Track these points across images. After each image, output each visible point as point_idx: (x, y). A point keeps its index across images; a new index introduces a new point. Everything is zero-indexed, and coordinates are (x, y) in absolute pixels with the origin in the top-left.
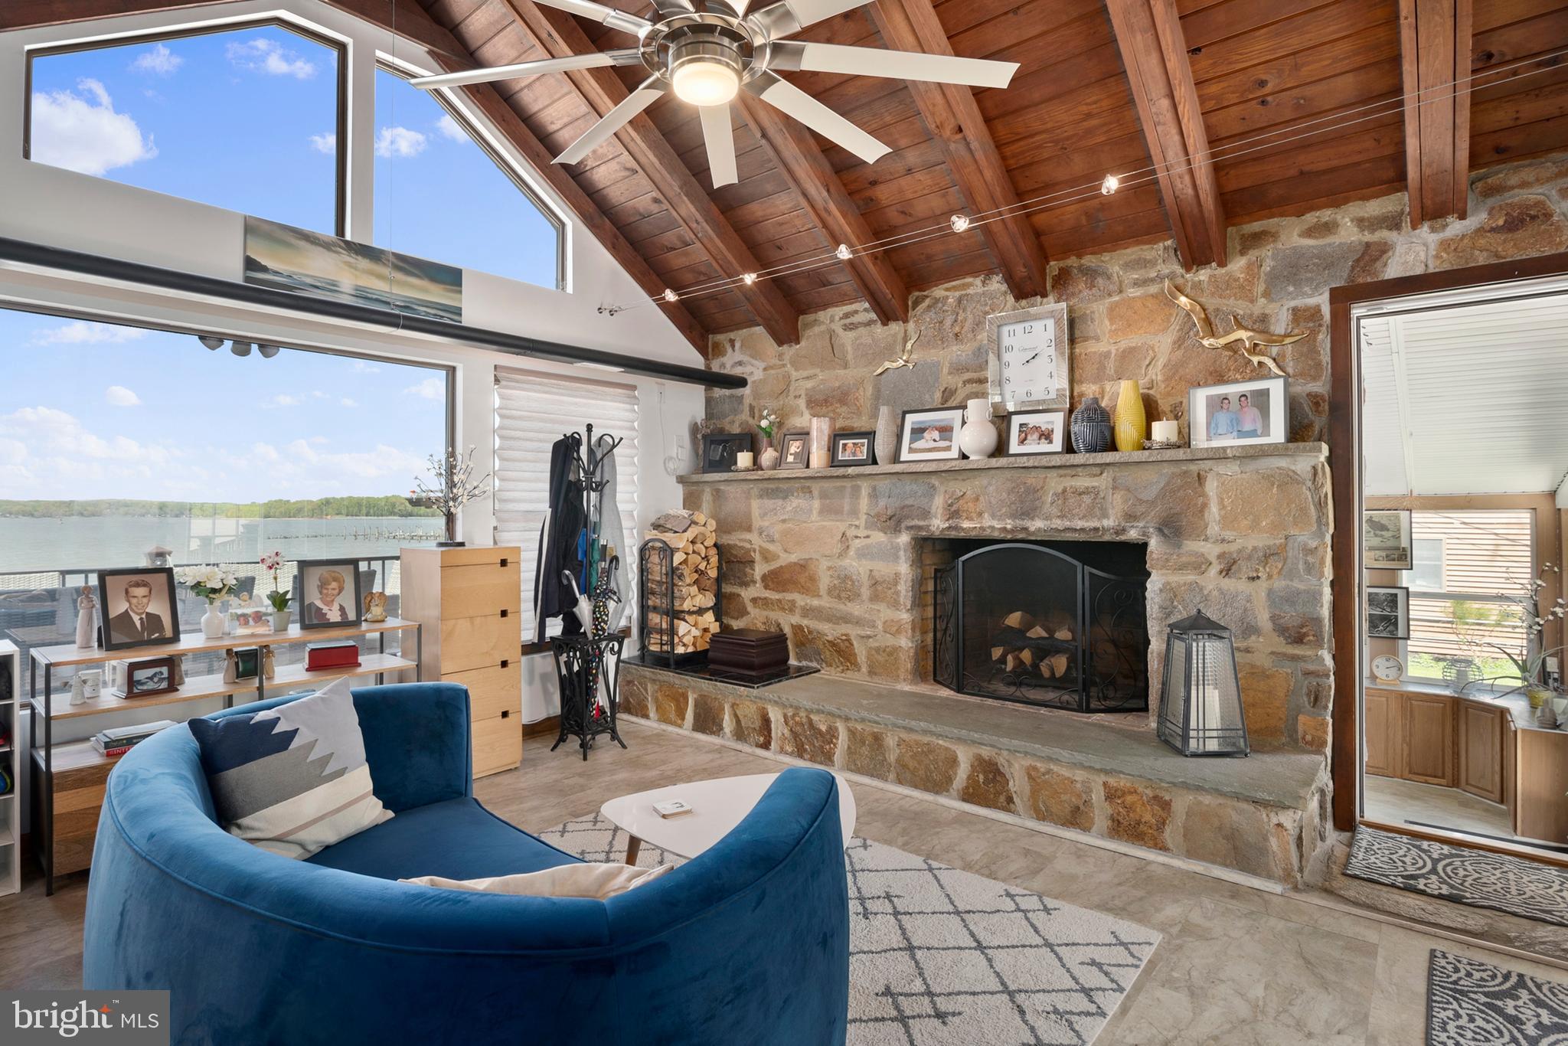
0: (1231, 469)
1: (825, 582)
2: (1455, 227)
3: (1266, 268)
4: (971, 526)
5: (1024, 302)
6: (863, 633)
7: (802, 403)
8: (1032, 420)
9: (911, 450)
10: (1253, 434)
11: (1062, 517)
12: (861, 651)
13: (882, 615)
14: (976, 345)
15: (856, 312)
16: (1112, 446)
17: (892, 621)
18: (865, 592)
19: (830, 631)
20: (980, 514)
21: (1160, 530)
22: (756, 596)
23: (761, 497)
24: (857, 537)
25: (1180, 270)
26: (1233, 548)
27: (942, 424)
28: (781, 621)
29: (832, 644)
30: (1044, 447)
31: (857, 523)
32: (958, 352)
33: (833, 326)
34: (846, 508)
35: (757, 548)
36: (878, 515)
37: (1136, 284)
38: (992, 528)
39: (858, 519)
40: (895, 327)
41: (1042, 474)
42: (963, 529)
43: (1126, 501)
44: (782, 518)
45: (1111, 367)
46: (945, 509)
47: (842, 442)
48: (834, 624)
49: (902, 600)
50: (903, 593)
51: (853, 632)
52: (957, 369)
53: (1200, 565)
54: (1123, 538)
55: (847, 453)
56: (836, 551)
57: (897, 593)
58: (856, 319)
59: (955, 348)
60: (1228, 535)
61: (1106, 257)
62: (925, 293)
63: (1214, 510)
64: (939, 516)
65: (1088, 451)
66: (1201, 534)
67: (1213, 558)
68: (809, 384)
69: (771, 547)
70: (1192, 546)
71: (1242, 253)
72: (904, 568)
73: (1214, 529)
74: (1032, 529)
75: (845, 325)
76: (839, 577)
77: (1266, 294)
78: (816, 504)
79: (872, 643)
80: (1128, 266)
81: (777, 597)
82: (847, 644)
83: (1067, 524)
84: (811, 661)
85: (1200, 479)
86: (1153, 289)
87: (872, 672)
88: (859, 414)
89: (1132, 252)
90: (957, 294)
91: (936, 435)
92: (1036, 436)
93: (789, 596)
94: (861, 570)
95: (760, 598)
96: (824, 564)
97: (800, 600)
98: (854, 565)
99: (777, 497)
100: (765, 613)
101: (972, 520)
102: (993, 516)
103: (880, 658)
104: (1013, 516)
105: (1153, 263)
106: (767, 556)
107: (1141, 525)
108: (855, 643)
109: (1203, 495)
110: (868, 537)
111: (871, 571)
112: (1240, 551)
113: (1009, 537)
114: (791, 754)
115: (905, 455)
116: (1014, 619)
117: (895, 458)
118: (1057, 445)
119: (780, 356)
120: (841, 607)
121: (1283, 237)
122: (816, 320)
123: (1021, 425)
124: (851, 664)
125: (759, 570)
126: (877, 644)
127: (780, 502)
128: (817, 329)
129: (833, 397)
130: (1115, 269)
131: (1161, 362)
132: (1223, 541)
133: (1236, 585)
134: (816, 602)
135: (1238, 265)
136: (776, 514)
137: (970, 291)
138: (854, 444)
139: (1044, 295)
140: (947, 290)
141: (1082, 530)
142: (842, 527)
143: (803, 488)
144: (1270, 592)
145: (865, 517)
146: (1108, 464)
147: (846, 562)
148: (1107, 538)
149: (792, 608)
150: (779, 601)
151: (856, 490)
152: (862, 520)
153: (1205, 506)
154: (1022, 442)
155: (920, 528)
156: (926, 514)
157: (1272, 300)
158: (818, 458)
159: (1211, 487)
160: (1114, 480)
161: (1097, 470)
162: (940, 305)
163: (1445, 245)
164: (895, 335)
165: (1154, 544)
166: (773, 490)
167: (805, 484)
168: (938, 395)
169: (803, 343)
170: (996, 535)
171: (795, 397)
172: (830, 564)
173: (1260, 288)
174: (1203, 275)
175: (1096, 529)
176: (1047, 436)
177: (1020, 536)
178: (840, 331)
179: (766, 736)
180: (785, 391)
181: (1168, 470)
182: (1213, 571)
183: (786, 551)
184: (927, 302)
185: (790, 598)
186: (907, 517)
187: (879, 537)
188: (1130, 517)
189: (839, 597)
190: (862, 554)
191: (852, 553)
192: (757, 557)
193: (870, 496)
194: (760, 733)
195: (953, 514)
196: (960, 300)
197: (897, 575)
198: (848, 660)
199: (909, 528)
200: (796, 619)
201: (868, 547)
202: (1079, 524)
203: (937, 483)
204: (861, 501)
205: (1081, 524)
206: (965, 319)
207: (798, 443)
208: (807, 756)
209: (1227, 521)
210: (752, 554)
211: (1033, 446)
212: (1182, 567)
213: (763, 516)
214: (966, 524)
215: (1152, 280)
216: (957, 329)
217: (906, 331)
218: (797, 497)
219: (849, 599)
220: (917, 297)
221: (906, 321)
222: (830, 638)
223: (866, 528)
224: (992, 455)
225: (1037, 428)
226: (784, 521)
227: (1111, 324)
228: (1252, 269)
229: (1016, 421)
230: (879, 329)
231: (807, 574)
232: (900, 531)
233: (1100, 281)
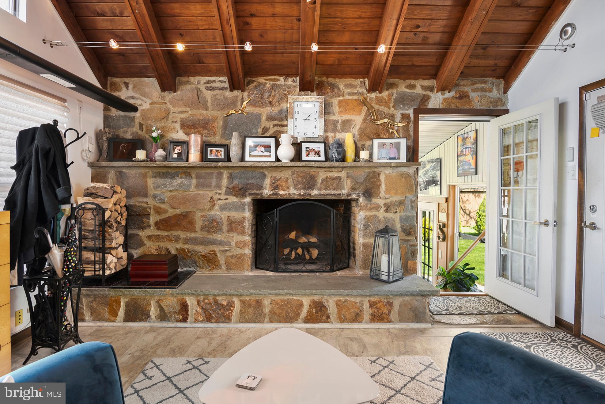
0: (389, 171)
1: (199, 223)
2: (448, 95)
3: (394, 97)
4: (284, 193)
5: (303, 93)
6: (223, 249)
7: (178, 126)
8: (311, 146)
9: (250, 156)
10: (394, 158)
11: (325, 189)
12: (222, 259)
13: (234, 239)
14: (279, 108)
15: (214, 81)
16: (344, 160)
17: (241, 241)
18: (225, 228)
19: (202, 250)
20: (288, 188)
21: (364, 194)
22: (150, 234)
23: (155, 177)
24: (220, 199)
25: (365, 92)
26: (388, 201)
27: (266, 144)
28: (170, 247)
29: (204, 256)
30: (317, 158)
31: (220, 192)
32: (273, 110)
33: (199, 86)
34: (214, 184)
35: (152, 207)
36: (234, 188)
37: (350, 94)
38: (294, 194)
39: (221, 190)
40: (236, 93)
41: (316, 170)
42: (280, 195)
43: (352, 183)
44: (170, 189)
45: (339, 126)
46: (271, 185)
47: (209, 149)
48: (205, 246)
49: (246, 231)
50: (247, 227)
51: (217, 249)
52: (270, 118)
53: (378, 208)
54: (350, 198)
55: (213, 155)
56: (207, 207)
57: (244, 227)
58: (214, 85)
59: (269, 108)
60: (388, 196)
61: (338, 80)
62: (254, 79)
63: (383, 187)
64: (268, 188)
65: (337, 161)
66: (377, 195)
67: (382, 205)
68: (183, 116)
69: (162, 206)
70: (375, 200)
71: (387, 90)
72: (248, 214)
73: (382, 194)
74: (313, 194)
75: (207, 87)
76: (208, 220)
77: (394, 107)
78: (194, 182)
79: (228, 254)
80: (347, 86)
81: (166, 234)
82: (213, 255)
83: (328, 192)
84: (190, 267)
85: (379, 174)
86: (355, 97)
87: (228, 269)
88: (214, 134)
89: (348, 81)
90: (272, 83)
91: (263, 149)
92: (313, 153)
93: (175, 233)
94: (222, 216)
95: (154, 236)
96: (199, 214)
97: (183, 235)
98: (216, 212)
99: (167, 177)
100: (157, 244)
101: (284, 190)
102: (295, 188)
103: (233, 261)
104: (304, 188)
105: (355, 87)
106: (158, 211)
107: (357, 192)
108: (218, 255)
109: (380, 181)
110: (227, 199)
111: (229, 216)
112: (391, 202)
113: (302, 198)
114: (202, 321)
115: (247, 158)
116: (293, 235)
117: (242, 159)
119: (163, 97)
120: (210, 236)
121: (399, 87)
122: (188, 81)
123: (307, 148)
124: (216, 266)
125: (153, 219)
126: (231, 254)
127: (169, 180)
128: (188, 87)
129: (198, 124)
130: (341, 86)
131: (358, 127)
132: (386, 198)
133: (390, 215)
134: (193, 235)
135: (385, 94)
136: (165, 187)
137: (278, 83)
138: (216, 150)
139: (312, 91)
140: (266, 80)
141: (334, 194)
142: (210, 194)
143: (185, 173)
144: (400, 217)
145: (225, 189)
146: (345, 167)
147: (213, 212)
148: (343, 198)
149: (177, 239)
150: (168, 236)
151: (220, 175)
152: (224, 189)
153: (380, 185)
154: (308, 155)
155: (257, 194)
156: (260, 187)
157: (395, 109)
158: (194, 157)
159: (382, 178)
160: (347, 173)
161: (340, 169)
162: (262, 86)
163: (445, 100)
164: (237, 97)
165: (361, 200)
166: (163, 173)
167: (187, 171)
168: (260, 130)
169: (179, 92)
170: (296, 197)
171: (173, 122)
172: (202, 214)
173: (392, 104)
174: (373, 95)
175: (340, 194)
176: (318, 153)
177: (307, 198)
178: (204, 90)
179: (184, 315)
180: (166, 118)
181: (367, 170)
182: (382, 210)
183: (173, 208)
184: (255, 84)
185: (175, 234)
186: (249, 189)
187: (233, 199)
188: (353, 189)
189: (209, 231)
190: (223, 208)
191: (217, 207)
192: (152, 212)
193: (228, 178)
194: (180, 313)
195: (275, 187)
196: (273, 86)
197: (244, 218)
198: (214, 264)
199: (250, 194)
200: (179, 246)
201: (227, 204)
202: (333, 192)
203: (266, 172)
204: (223, 181)
205: (331, 193)
206: (275, 95)
207: (179, 148)
208: (213, 321)
209: (387, 191)
210: (149, 210)
211: (312, 157)
212: (372, 209)
213: (156, 188)
214: (281, 192)
215: (355, 94)
216: (271, 99)
217: (243, 96)
218: (181, 178)
219: (215, 232)
220: (250, 80)
221: (243, 91)
222: (203, 253)
223: (226, 194)
224: (292, 160)
225: (313, 150)
226: (171, 191)
227: (339, 109)
228: (390, 96)
229: (304, 146)
230: (228, 93)
231: (187, 220)
232: (245, 196)
233: (336, 90)
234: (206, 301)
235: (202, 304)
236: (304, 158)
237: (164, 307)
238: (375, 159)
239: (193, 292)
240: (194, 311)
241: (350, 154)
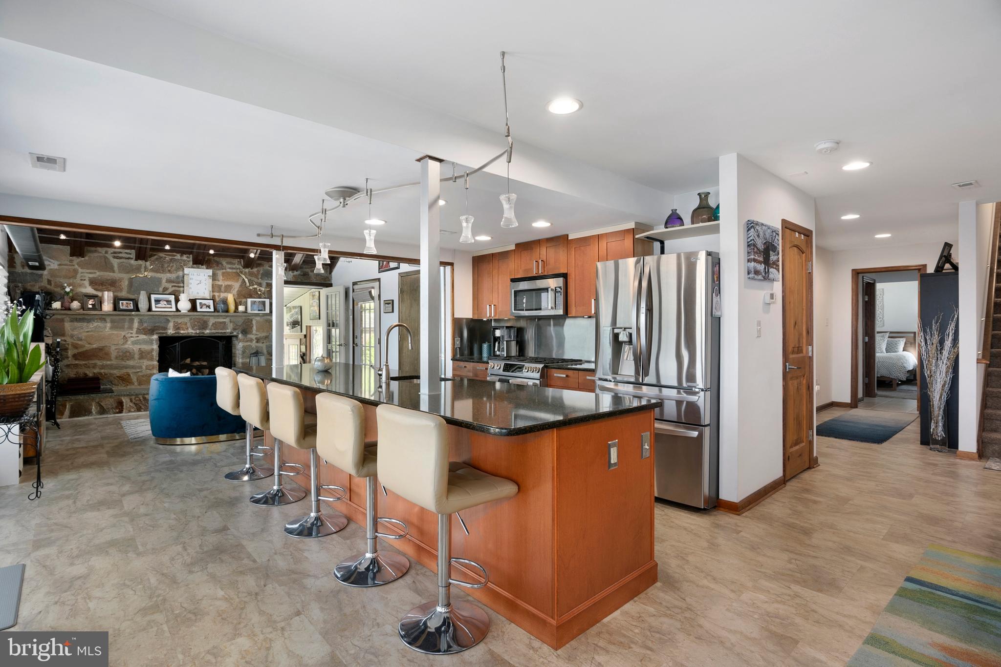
0: (258, 318)
1: (114, 354)
2: (296, 273)
3: (261, 272)
4: (184, 332)
5: (195, 266)
6: (135, 371)
7: (87, 283)
8: (203, 302)
9: (156, 307)
10: (261, 310)
11: (214, 329)
12: (134, 379)
13: (145, 364)
14: (177, 275)
15: (121, 253)
16: (227, 311)
17: (150, 365)
18: (136, 356)
19: (117, 372)
20: (187, 329)
21: (242, 333)
22: (69, 363)
23: (71, 321)
24: (132, 337)
25: (241, 268)
26: (258, 336)
27: (167, 299)
28: (88, 372)
29: (119, 377)
30: (208, 310)
31: (132, 332)
32: (173, 276)
33: (107, 255)
34: (126, 326)
35: (70, 343)
36: (143, 329)
37: (230, 268)
38: (192, 333)
39: (132, 330)
40: (140, 262)
41: (208, 317)
42: (181, 333)
43: (233, 325)
44: (87, 330)
45: (223, 289)
46: (174, 327)
47: (121, 302)
48: (120, 369)
49: (154, 358)
50: (155, 355)
51: (130, 371)
52: (169, 281)
53: (251, 340)
54: (232, 335)
55: (124, 306)
56: (121, 342)
57: (153, 355)
58: (120, 255)
59: (168, 275)
60: (258, 333)
61: (221, 259)
62: (155, 253)
63: (254, 328)
64: (171, 329)
65: (222, 312)
66: (251, 333)
67: (254, 339)
68: (91, 276)
69: (80, 343)
70: (249, 336)
71: (256, 267)
72: (155, 347)
73: (254, 332)
74: (205, 333)
75: (114, 256)
76: (122, 352)
77: (261, 278)
78: (109, 325)
79: (140, 374)
80: (228, 263)
81: (84, 363)
82: (127, 376)
83: (217, 331)
84: (106, 385)
85: (252, 320)
86: (234, 271)
87: (140, 384)
88: (121, 290)
89: (229, 260)
90: (171, 257)
91: (165, 303)
92: (205, 306)
93: (91, 362)
94: (134, 349)
95: (72, 364)
96: (113, 348)
97: (99, 363)
98: (129, 346)
99: (84, 322)
100: (75, 370)
101: (184, 330)
102: (193, 329)
103: (144, 379)
104: (199, 329)
105: (234, 264)
106: (75, 346)
107: (237, 331)
108: (131, 375)
109: (252, 324)
110: (138, 337)
111: (140, 349)
112: (260, 337)
113: (198, 335)
114: (134, 412)
115: (154, 309)
116: (188, 361)
117: (150, 309)
118: (212, 309)
119: (71, 261)
120: (123, 363)
121: (265, 266)
122: (96, 251)
123: (200, 303)
124: (129, 383)
125: (70, 353)
126: (142, 374)
127: (85, 324)
128: (96, 255)
129: (106, 283)
130: (224, 263)
131: (236, 290)
132: (257, 335)
133: (260, 345)
134: (109, 363)
135: (255, 270)
136: (82, 329)
137: (176, 257)
138: (126, 303)
139: (202, 265)
140: (165, 255)
141: (221, 333)
142: (123, 333)
143: (100, 319)
144: (266, 346)
145: (136, 330)
146: (228, 316)
147: (126, 346)
148: (228, 335)
149: (94, 366)
150: (86, 364)
151: (132, 321)
152: (135, 330)
153: (253, 326)
154: (201, 308)
155: (163, 333)
156: (166, 329)
157: (262, 280)
158: (107, 307)
159: (254, 322)
160: (230, 319)
161: (224, 317)
162: (162, 259)
163: (294, 276)
164: (141, 265)
165: (240, 336)
166: (80, 319)
167: (103, 318)
168: (161, 289)
169: (87, 258)
170: (193, 335)
171: (82, 280)
172: (117, 347)
173: (260, 277)
174: (247, 270)
175: (225, 333)
176: (209, 307)
177: (201, 335)
178: (112, 259)
179: (120, 409)
180: (74, 277)
181: (244, 318)
182: (254, 342)
183: (89, 344)
184: (156, 257)
185: (93, 362)
186: (156, 330)
187: (142, 337)
188: (234, 329)
189: (122, 359)
190: (134, 343)
191: (129, 343)
192: (70, 347)
193: (138, 322)
194: (117, 408)
195: (177, 327)
196: (171, 260)
197: (153, 349)
198: (128, 382)
199: (157, 333)
200: (96, 371)
201: (138, 340)
202: (220, 331)
203: (170, 319)
204: (134, 324)
205: (219, 332)
206: (173, 266)
207: (92, 300)
208: (142, 410)
209: (257, 331)
210: (67, 346)
211: (204, 309)
212: (247, 341)
213: (73, 330)
214: (182, 332)
215: (234, 268)
216: (169, 269)
217: (146, 265)
218: (96, 322)
219: (128, 360)
220: (151, 254)
221: (146, 261)
222: (118, 375)
223: (137, 333)
224: (188, 311)
225: (205, 304)
226: (87, 332)
227: (223, 277)
228: (258, 271)
229: (198, 302)
230: (133, 262)
231: (103, 352)
232: (153, 334)
233: (220, 265)
234: (137, 399)
235: (134, 401)
236: (199, 309)
237: (104, 406)
238: (249, 311)
239: (128, 393)
240: (128, 406)
241: (232, 307)
